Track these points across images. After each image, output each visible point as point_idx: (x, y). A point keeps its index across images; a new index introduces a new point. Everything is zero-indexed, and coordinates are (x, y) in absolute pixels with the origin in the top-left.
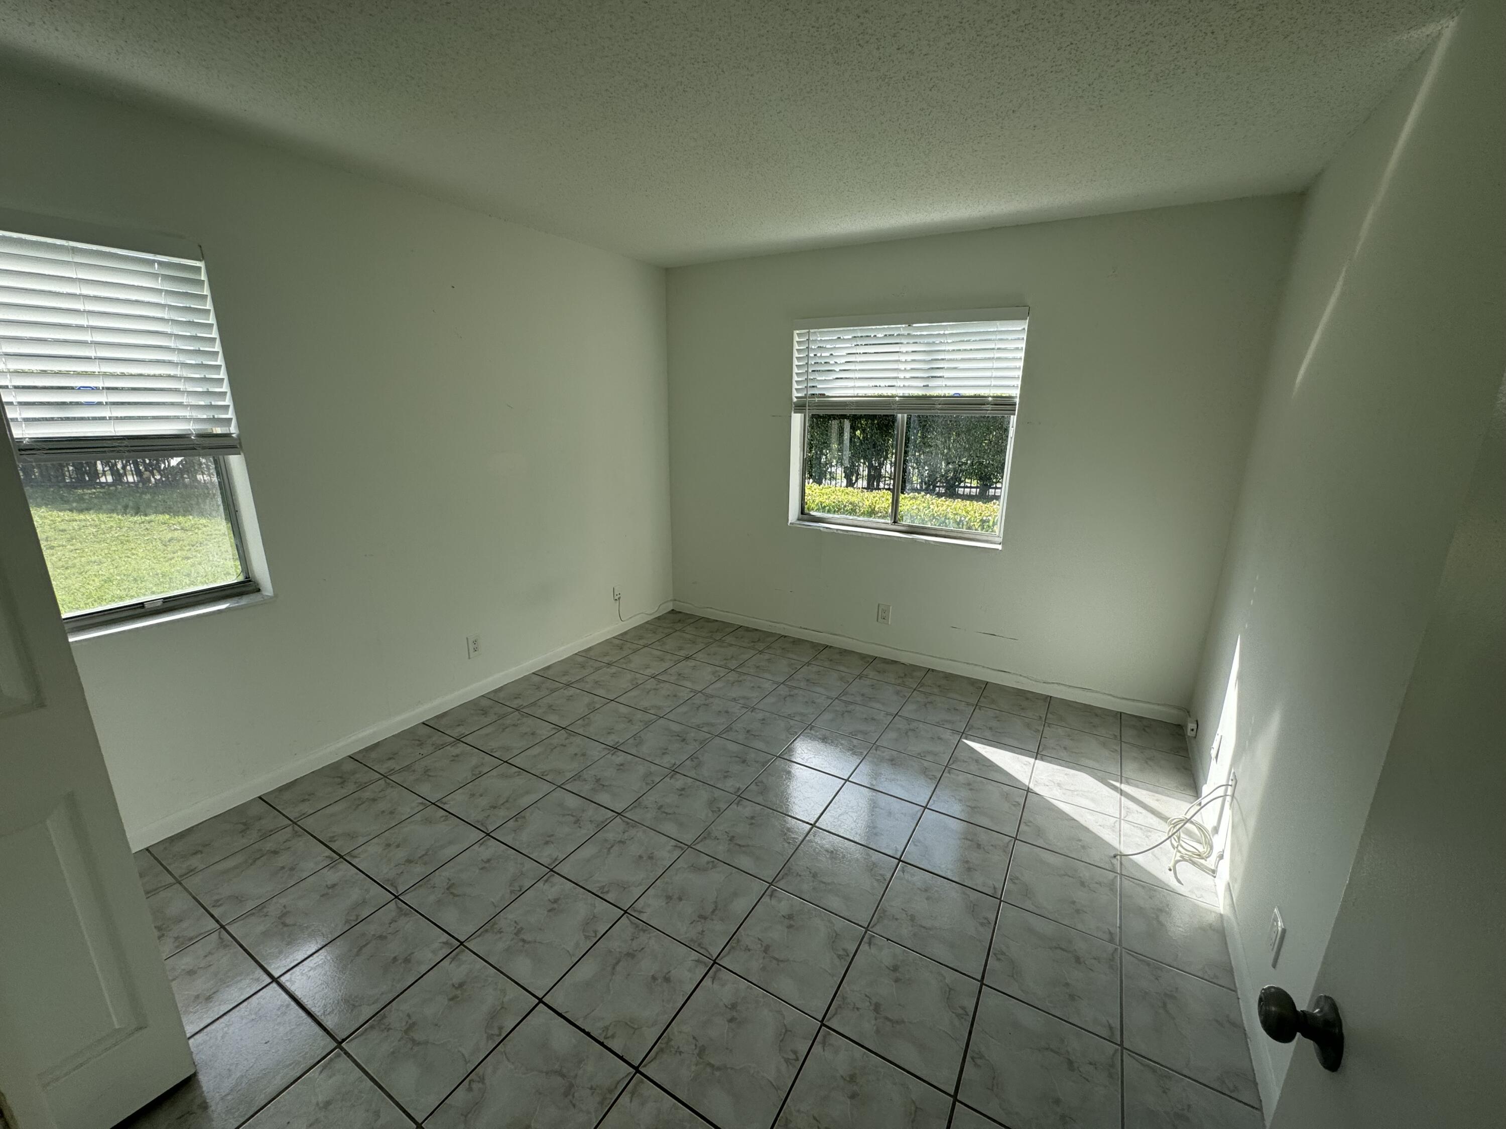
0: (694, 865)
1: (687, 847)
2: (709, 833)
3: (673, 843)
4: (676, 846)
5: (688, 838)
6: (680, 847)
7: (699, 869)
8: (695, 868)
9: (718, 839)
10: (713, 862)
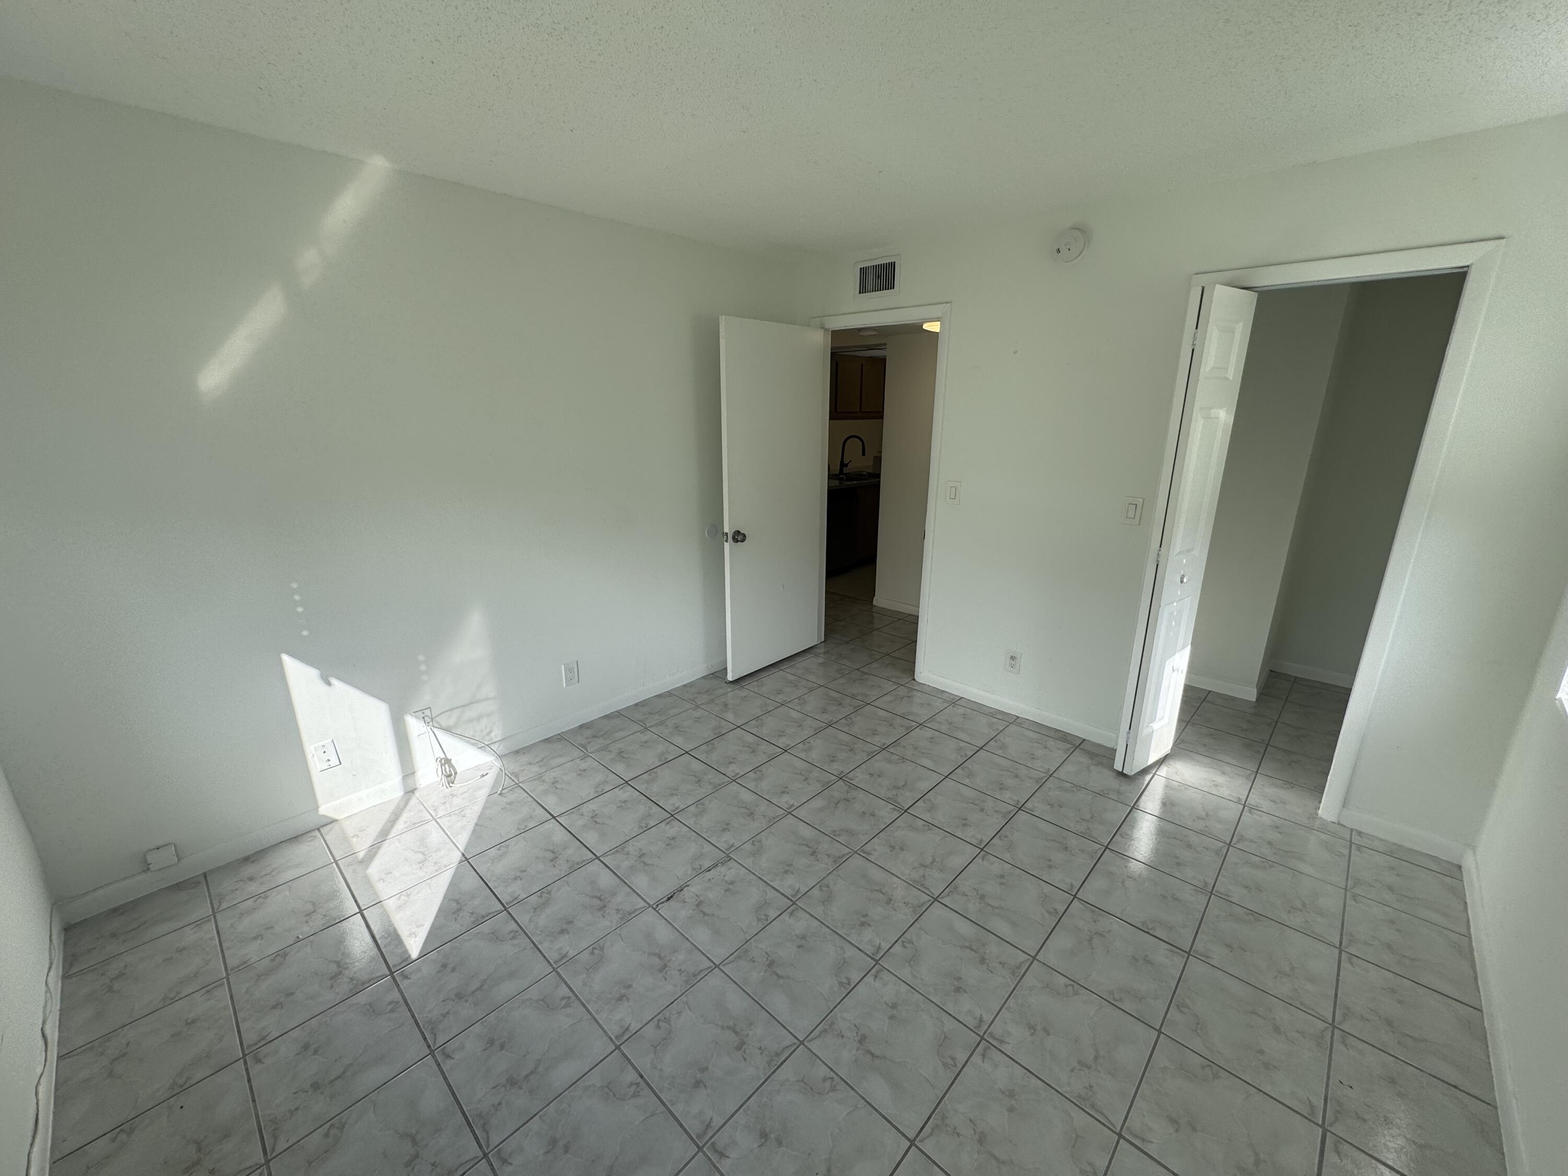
0: (851, 835)
1: (858, 852)
2: (835, 861)
3: (872, 858)
4: (869, 854)
5: (857, 861)
6: (865, 853)
7: (847, 831)
8: (851, 833)
9: (827, 855)
10: (834, 835)
